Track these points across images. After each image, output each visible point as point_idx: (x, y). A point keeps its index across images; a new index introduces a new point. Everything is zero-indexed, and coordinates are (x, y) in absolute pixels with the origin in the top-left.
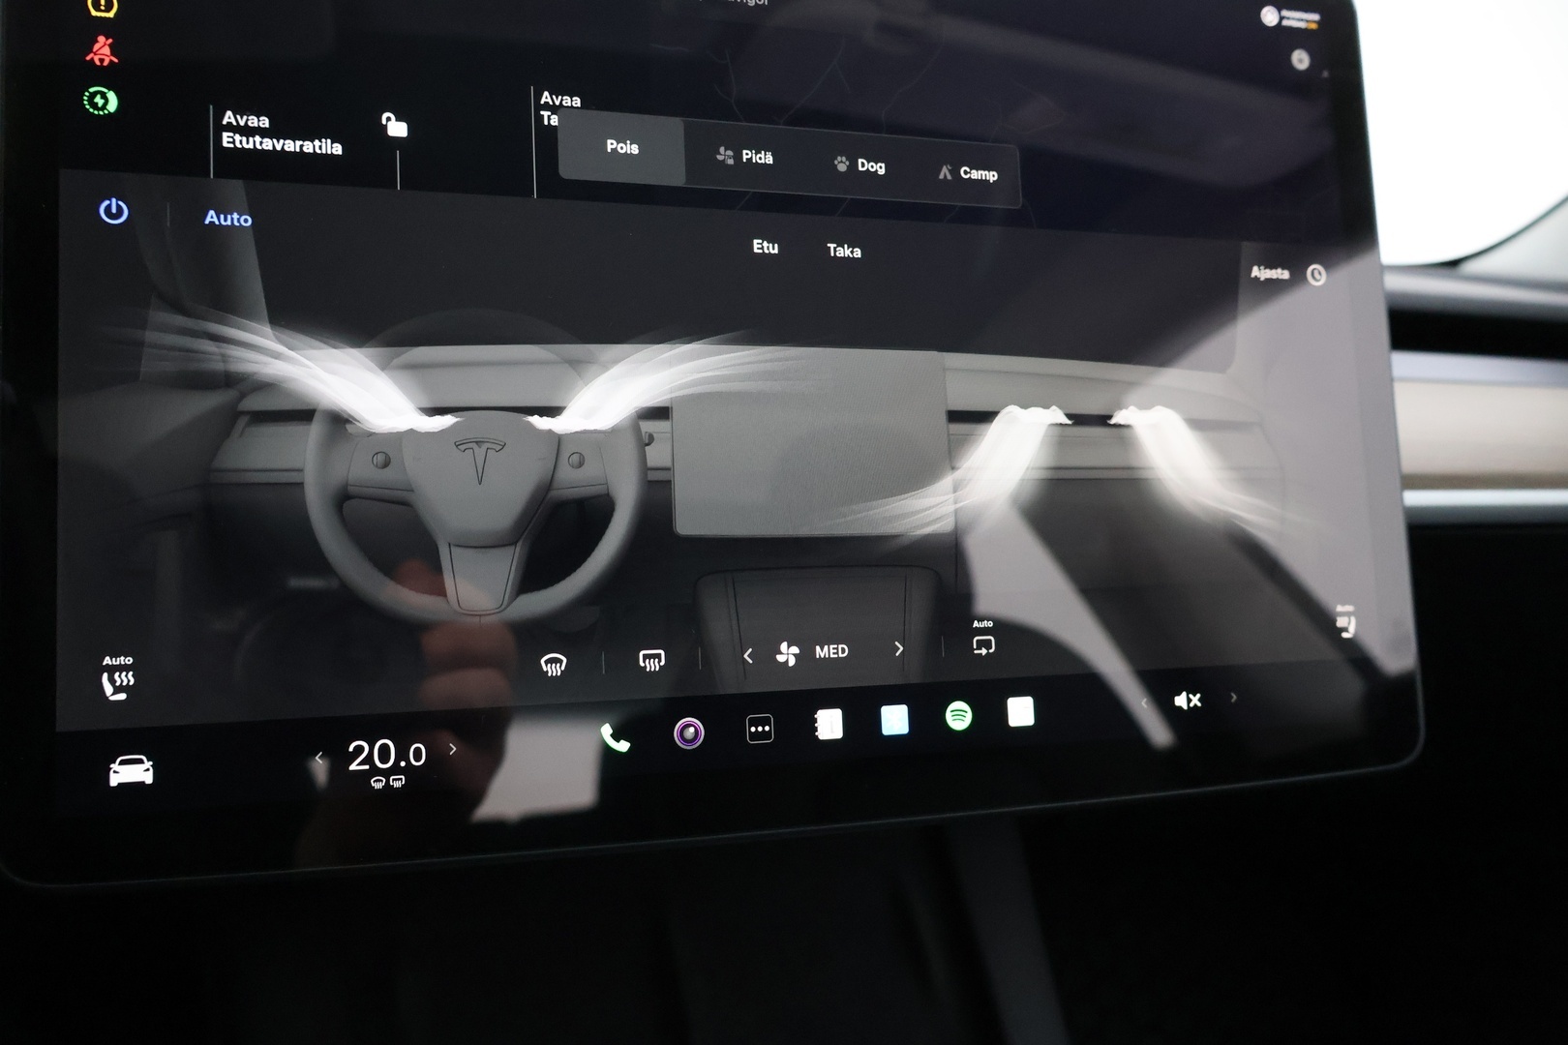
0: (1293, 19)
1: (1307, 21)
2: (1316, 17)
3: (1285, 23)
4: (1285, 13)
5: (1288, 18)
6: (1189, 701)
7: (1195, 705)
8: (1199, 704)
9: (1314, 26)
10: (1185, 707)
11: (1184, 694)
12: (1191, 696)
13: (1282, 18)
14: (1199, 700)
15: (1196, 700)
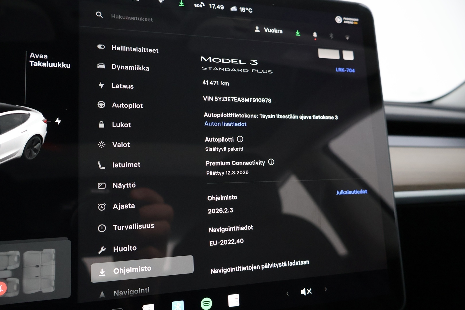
0: (348, 21)
1: (354, 21)
2: (357, 20)
3: (345, 22)
4: (344, 18)
5: (346, 20)
6: (307, 292)
7: (309, 293)
8: (311, 293)
9: (356, 23)
10: (305, 294)
11: (305, 289)
12: (307, 290)
13: (343, 20)
14: (311, 291)
15: (309, 291)
